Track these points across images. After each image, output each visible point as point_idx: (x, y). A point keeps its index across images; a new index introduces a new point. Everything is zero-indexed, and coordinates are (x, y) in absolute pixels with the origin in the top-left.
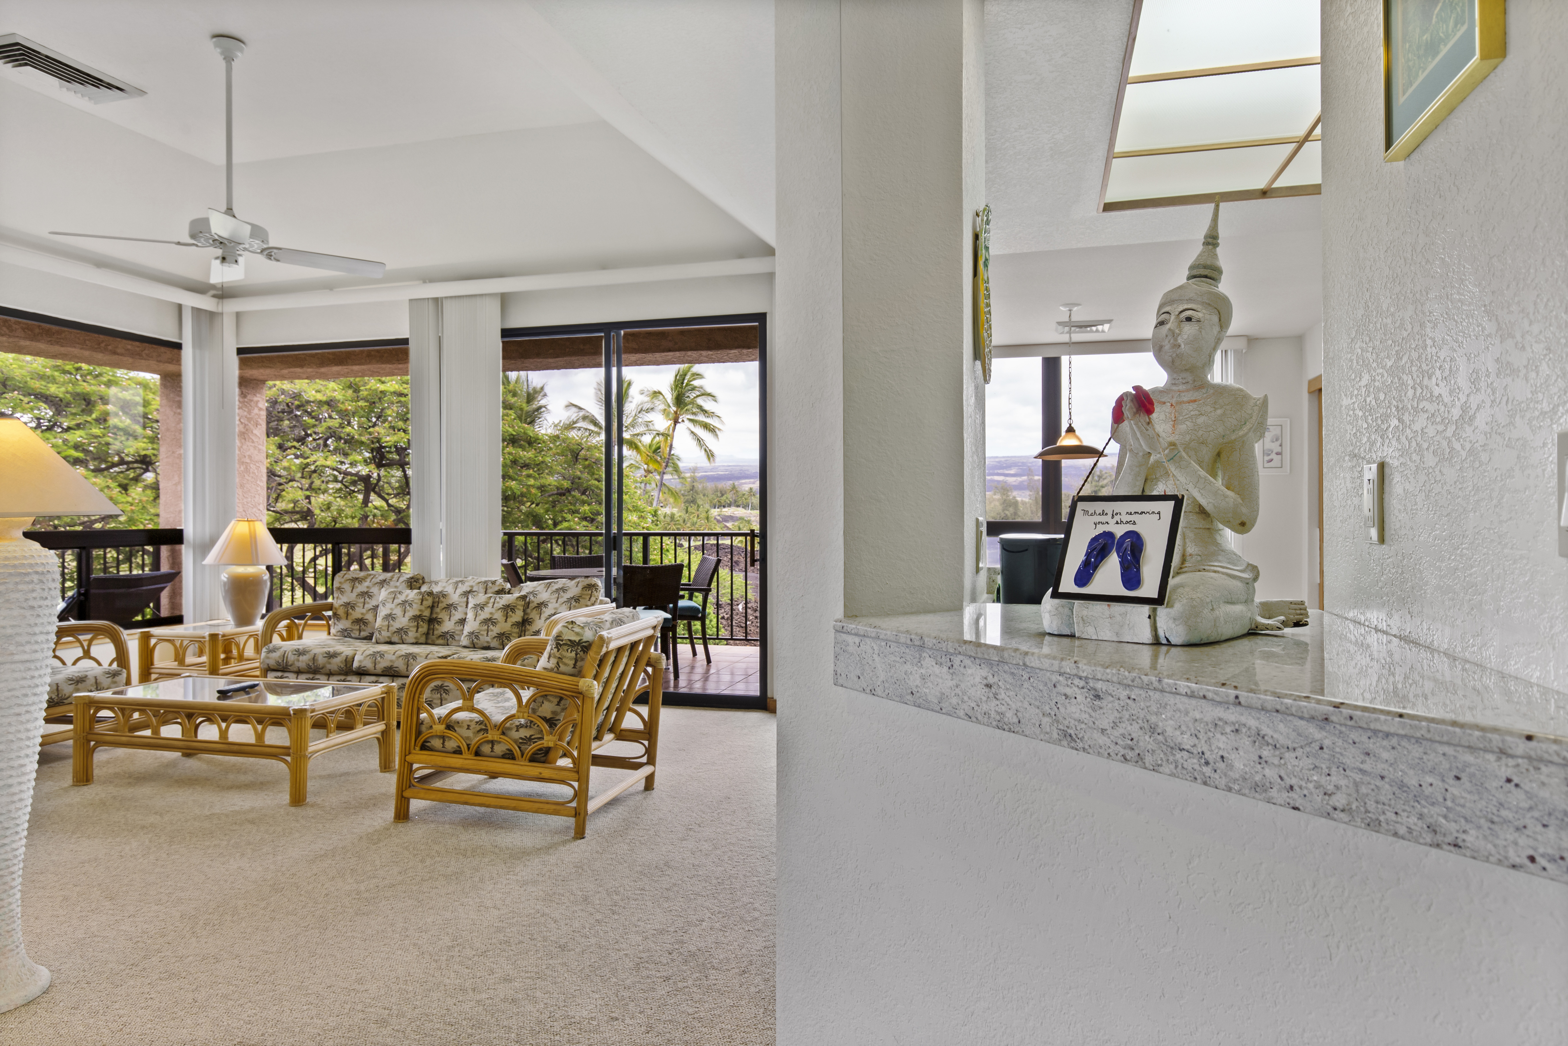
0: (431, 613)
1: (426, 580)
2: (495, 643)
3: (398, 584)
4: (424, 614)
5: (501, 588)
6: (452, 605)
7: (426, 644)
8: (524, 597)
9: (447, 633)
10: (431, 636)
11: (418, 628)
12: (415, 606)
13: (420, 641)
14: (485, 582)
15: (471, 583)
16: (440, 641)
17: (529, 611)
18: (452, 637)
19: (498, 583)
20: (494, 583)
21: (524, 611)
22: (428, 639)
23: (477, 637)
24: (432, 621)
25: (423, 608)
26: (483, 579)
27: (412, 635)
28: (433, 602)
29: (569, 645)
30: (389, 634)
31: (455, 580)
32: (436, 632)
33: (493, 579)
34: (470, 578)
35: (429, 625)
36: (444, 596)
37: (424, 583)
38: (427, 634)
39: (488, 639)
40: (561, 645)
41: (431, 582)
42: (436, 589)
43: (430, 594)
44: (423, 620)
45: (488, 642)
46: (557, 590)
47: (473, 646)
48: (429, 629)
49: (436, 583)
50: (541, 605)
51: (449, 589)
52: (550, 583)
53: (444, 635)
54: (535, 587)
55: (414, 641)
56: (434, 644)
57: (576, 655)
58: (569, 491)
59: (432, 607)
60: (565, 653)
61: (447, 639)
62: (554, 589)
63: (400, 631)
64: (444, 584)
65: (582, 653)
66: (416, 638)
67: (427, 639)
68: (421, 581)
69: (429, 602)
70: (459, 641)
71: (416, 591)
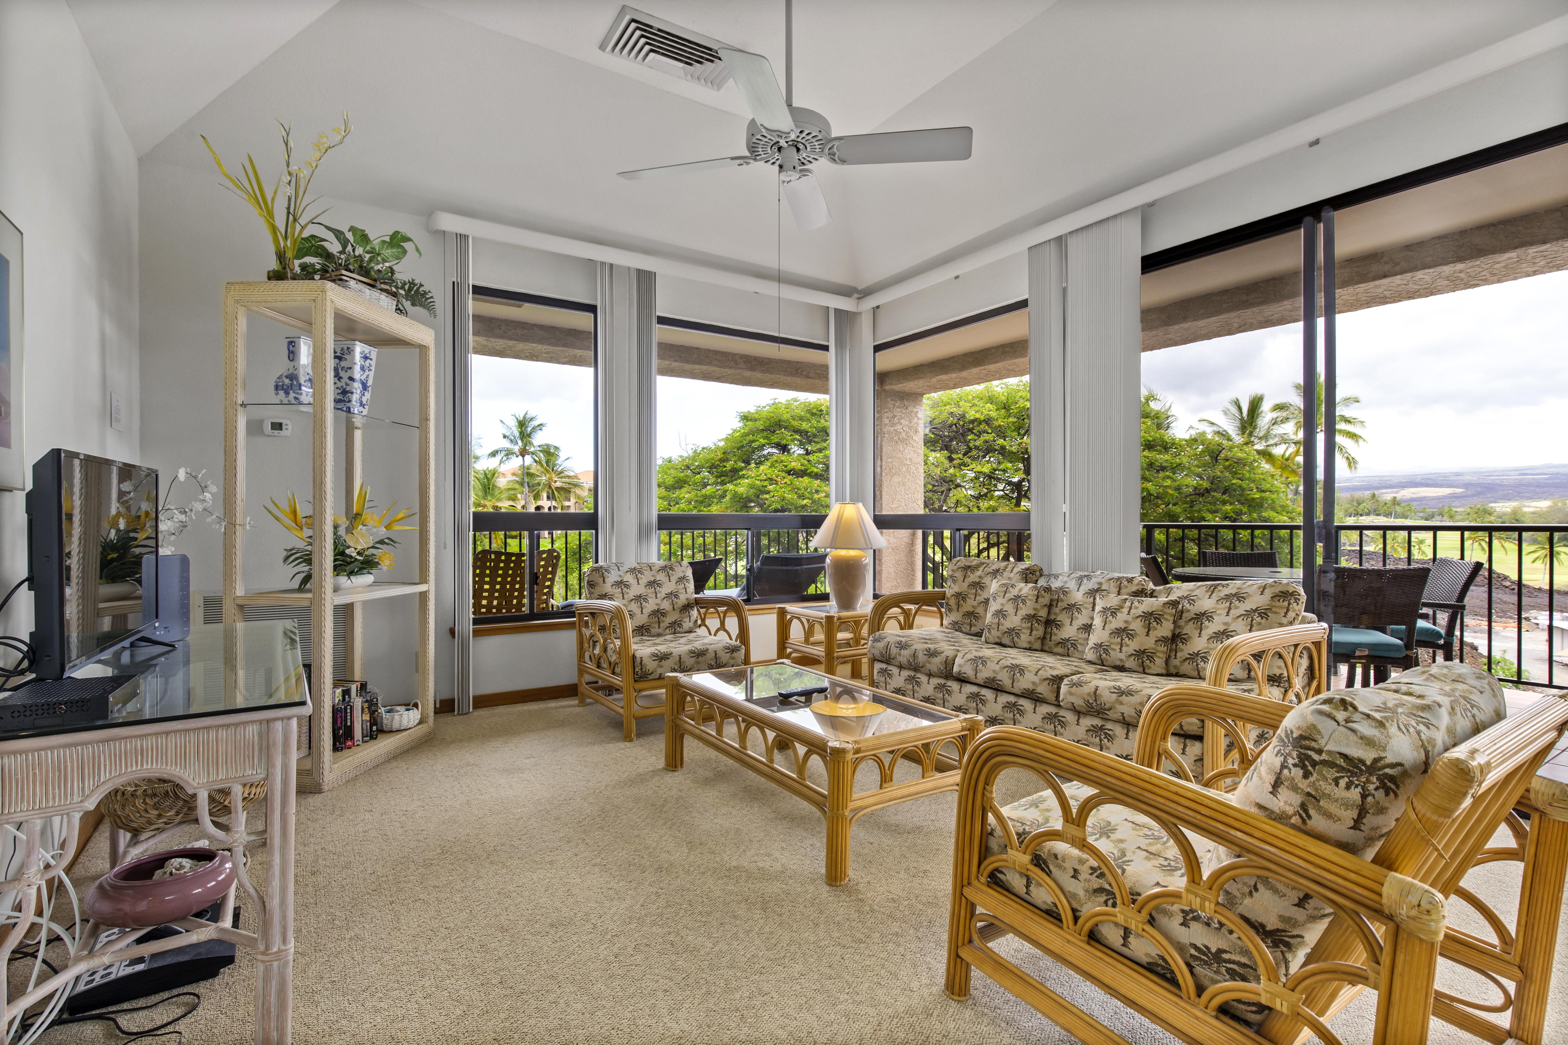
0: (1049, 613)
1: (1046, 572)
2: (1130, 663)
3: (1012, 575)
4: (1040, 614)
5: (1140, 588)
6: (1074, 605)
7: (1042, 650)
8: (1174, 604)
9: (1068, 640)
10: (1047, 641)
11: (1032, 631)
12: (1029, 603)
13: (1034, 647)
14: (1119, 579)
15: (1099, 580)
16: (1059, 650)
17: (1182, 623)
18: (1074, 646)
19: (1136, 581)
20: (1130, 580)
21: (1174, 622)
22: (1043, 646)
23: (1106, 651)
24: (1050, 623)
25: (1038, 606)
26: (1116, 575)
27: (1024, 638)
28: (1051, 600)
29: (1341, 769)
30: (999, 634)
31: (1080, 573)
32: (1053, 638)
33: (1130, 576)
34: (1099, 572)
35: (1046, 628)
36: (1065, 593)
37: (1041, 575)
38: (1043, 639)
39: (1122, 656)
40: (1314, 764)
41: (1049, 576)
42: (1055, 584)
43: (1048, 589)
44: (1038, 621)
45: (1121, 660)
46: (1228, 597)
47: (1102, 664)
48: (1045, 633)
49: (1056, 577)
50: (1201, 618)
51: (1072, 585)
52: (1216, 587)
53: (1063, 643)
54: (1192, 590)
55: (1027, 645)
56: (1051, 652)
57: (1364, 796)
58: (1207, 491)
59: (1050, 606)
60: (1327, 787)
61: (1067, 648)
62: (1222, 594)
63: (1011, 631)
64: (1065, 579)
65: (1380, 794)
66: (1029, 642)
67: (1042, 644)
68: (1038, 573)
69: (1046, 600)
70: (1084, 652)
71: (1031, 585)
